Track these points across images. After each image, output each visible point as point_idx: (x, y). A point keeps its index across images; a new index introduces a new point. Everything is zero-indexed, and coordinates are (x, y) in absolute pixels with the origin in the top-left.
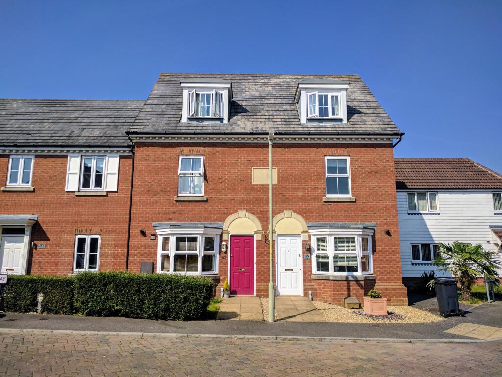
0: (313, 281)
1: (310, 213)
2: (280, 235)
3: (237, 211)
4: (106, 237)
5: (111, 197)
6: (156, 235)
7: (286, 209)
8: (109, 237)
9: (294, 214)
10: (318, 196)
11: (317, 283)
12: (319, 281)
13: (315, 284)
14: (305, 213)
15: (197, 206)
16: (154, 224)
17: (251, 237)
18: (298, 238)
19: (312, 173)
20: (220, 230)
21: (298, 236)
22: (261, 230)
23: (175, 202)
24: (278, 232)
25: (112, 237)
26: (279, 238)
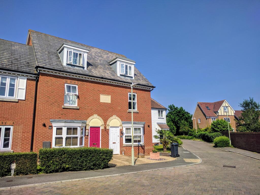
0: (123, 147)
1: (123, 117)
2: (111, 127)
3: (93, 115)
4: (17, 127)
5: (21, 103)
6: (51, 126)
7: (114, 115)
8: (19, 128)
9: (117, 117)
10: (126, 110)
11: (125, 148)
12: (126, 147)
13: (124, 149)
14: (121, 117)
15: (74, 111)
16: (51, 120)
17: (99, 128)
18: (118, 128)
19: (124, 99)
20: (85, 124)
21: (118, 127)
22: (104, 124)
23: (62, 109)
24: (111, 126)
25: (21, 128)
26: (111, 128)
